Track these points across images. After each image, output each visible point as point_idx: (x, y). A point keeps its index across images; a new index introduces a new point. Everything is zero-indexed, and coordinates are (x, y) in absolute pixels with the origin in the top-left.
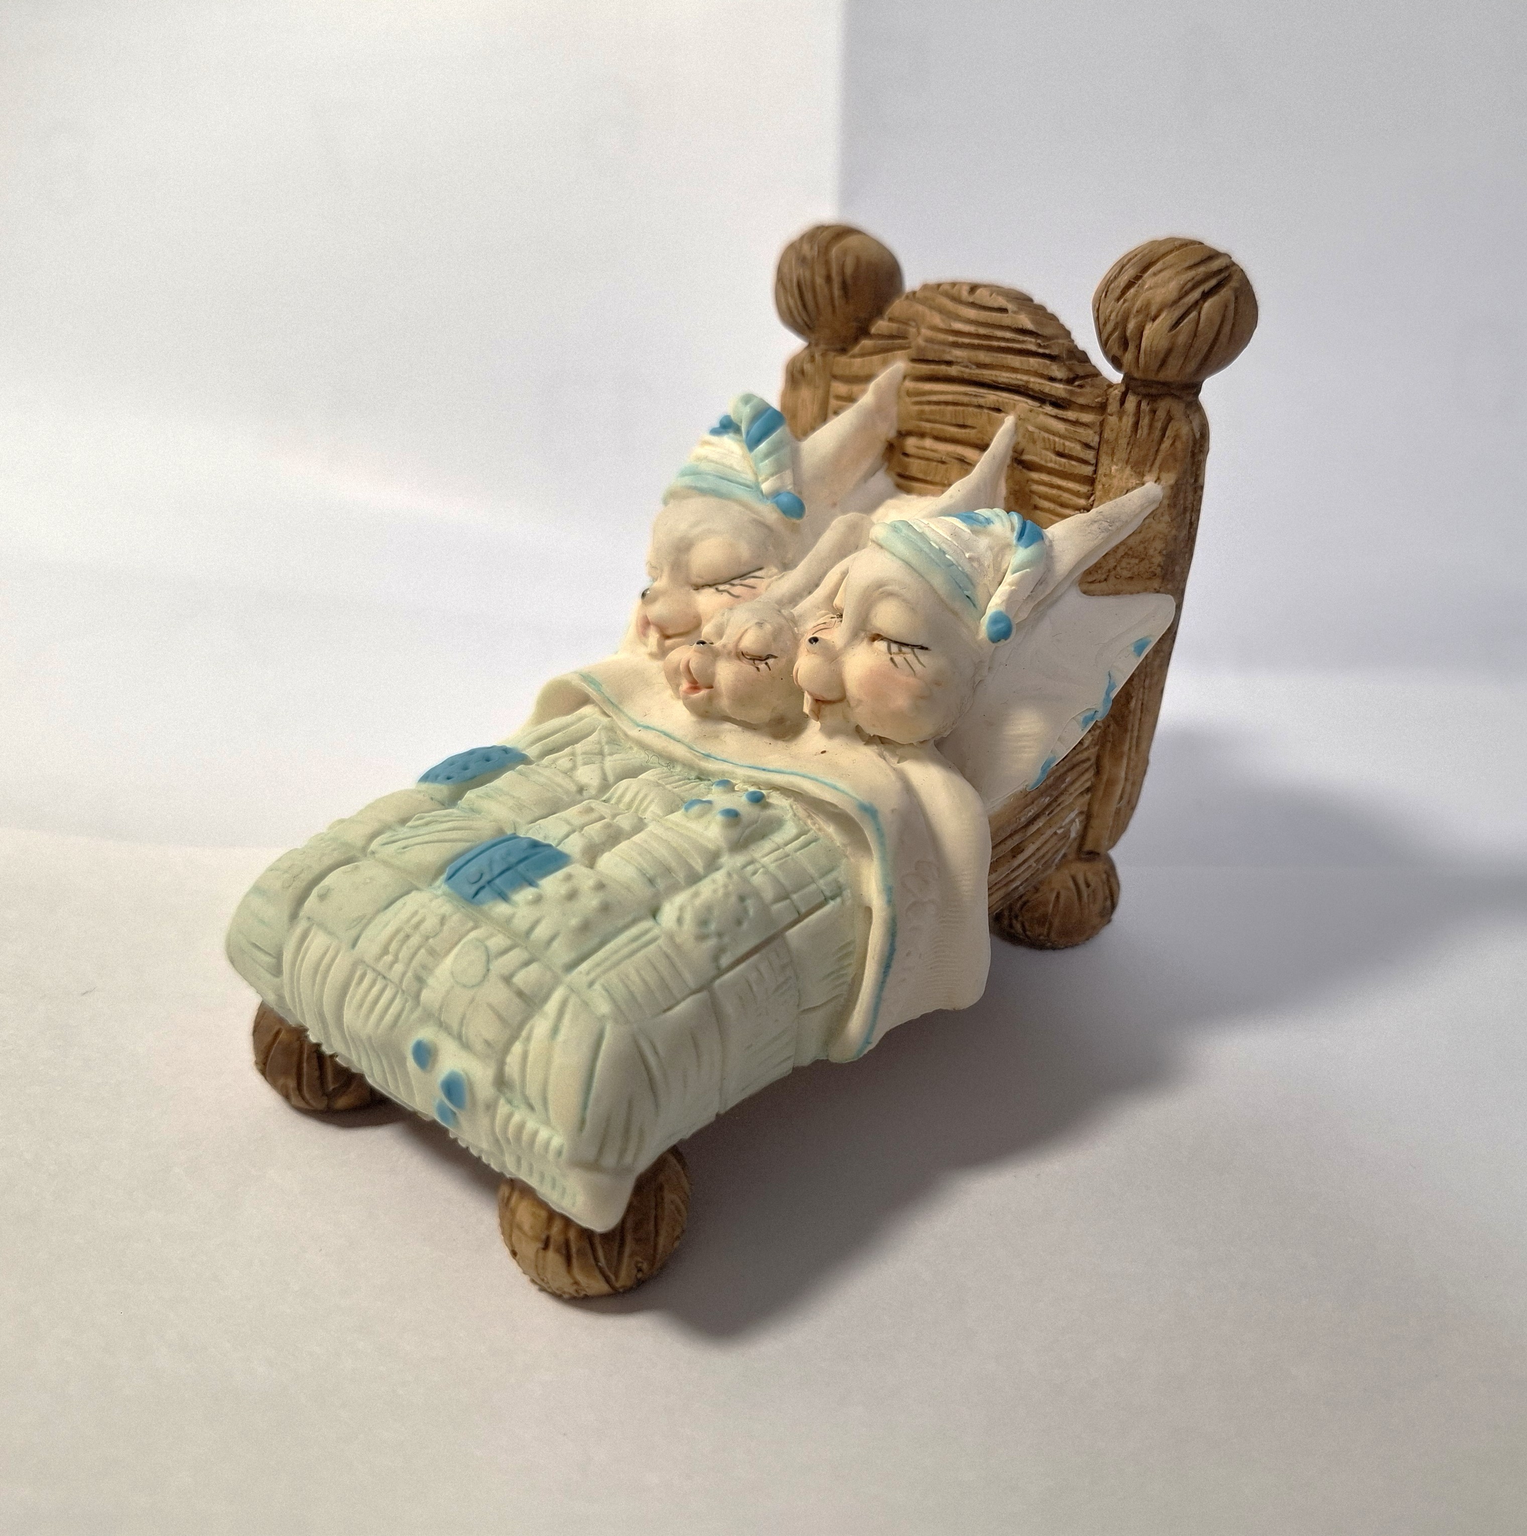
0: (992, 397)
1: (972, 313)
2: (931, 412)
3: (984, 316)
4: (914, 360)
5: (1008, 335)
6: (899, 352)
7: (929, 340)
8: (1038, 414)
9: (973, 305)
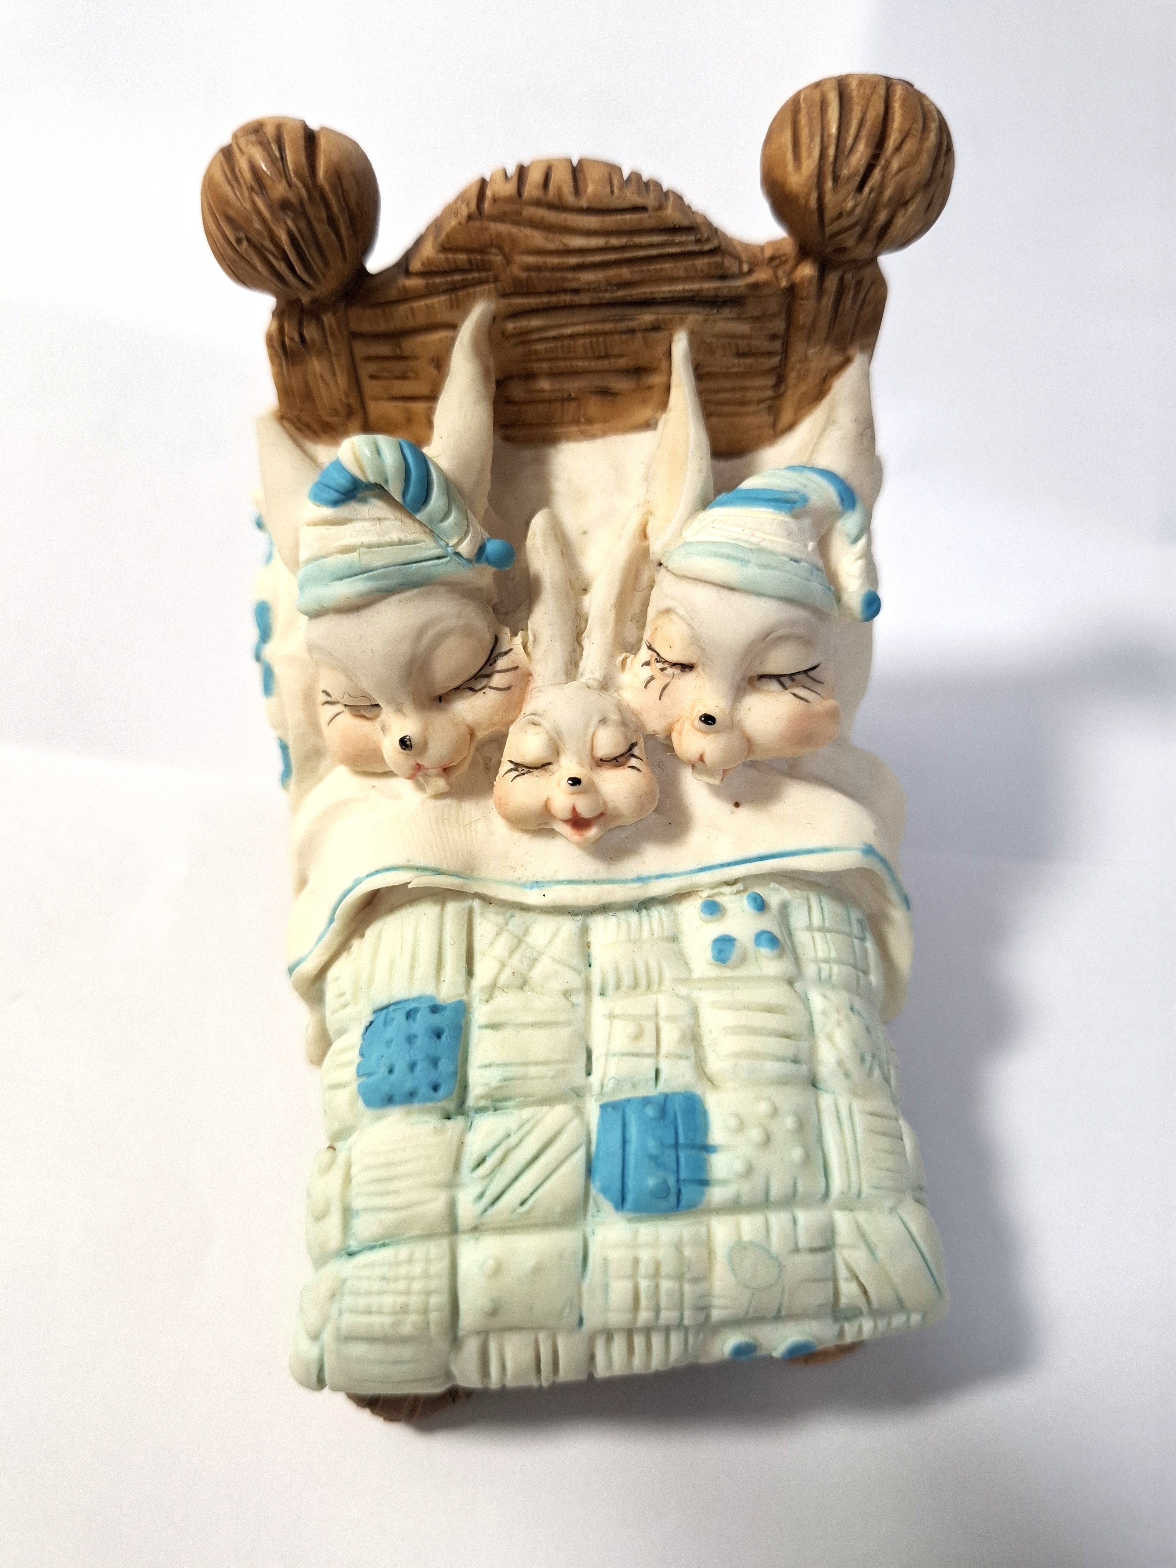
0: (647, 317)
1: (593, 222)
2: (547, 351)
3: (610, 221)
4: (505, 295)
5: (656, 239)
6: (478, 289)
7: (528, 268)
8: (715, 322)
9: (590, 211)
